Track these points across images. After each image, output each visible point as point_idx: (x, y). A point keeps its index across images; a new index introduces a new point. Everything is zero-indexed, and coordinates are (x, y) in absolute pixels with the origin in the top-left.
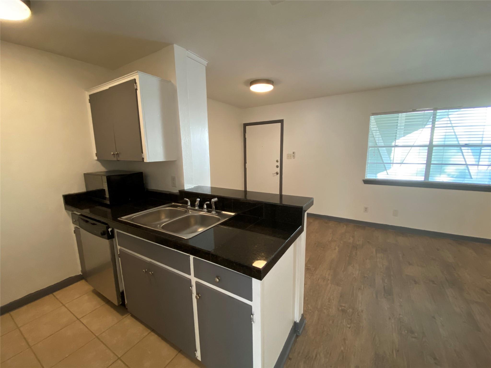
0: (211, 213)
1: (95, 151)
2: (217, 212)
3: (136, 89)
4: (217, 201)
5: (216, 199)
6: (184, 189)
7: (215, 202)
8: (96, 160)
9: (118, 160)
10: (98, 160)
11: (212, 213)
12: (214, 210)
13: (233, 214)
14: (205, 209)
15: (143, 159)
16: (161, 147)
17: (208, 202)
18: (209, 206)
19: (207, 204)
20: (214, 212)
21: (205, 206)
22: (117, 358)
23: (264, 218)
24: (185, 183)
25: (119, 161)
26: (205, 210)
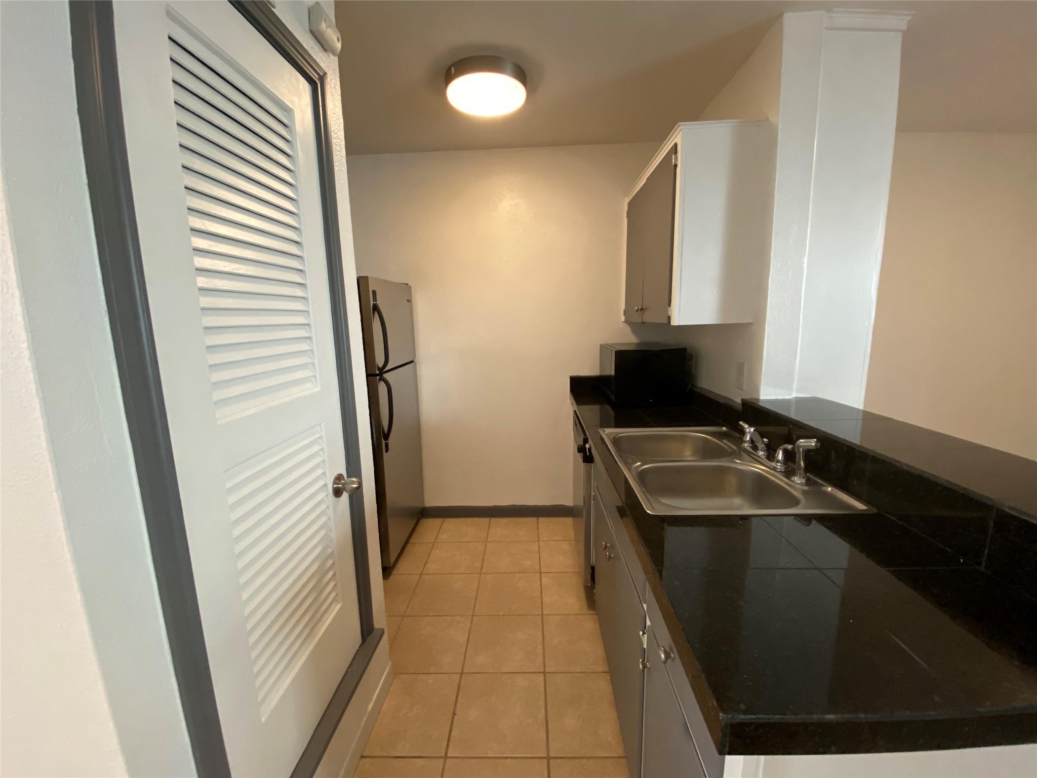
0: (790, 480)
1: (623, 307)
2: (808, 482)
3: (676, 166)
4: (814, 448)
5: (812, 443)
6: (755, 397)
7: (808, 452)
8: (623, 322)
9: (643, 321)
10: (626, 322)
11: (793, 481)
12: (802, 472)
13: (860, 506)
14: (778, 461)
15: (669, 318)
16: (715, 291)
17: (790, 447)
18: (790, 456)
19: (786, 452)
20: (798, 480)
21: (780, 456)
22: (543, 671)
23: (982, 568)
24: (762, 382)
25: (644, 323)
26: (779, 466)
